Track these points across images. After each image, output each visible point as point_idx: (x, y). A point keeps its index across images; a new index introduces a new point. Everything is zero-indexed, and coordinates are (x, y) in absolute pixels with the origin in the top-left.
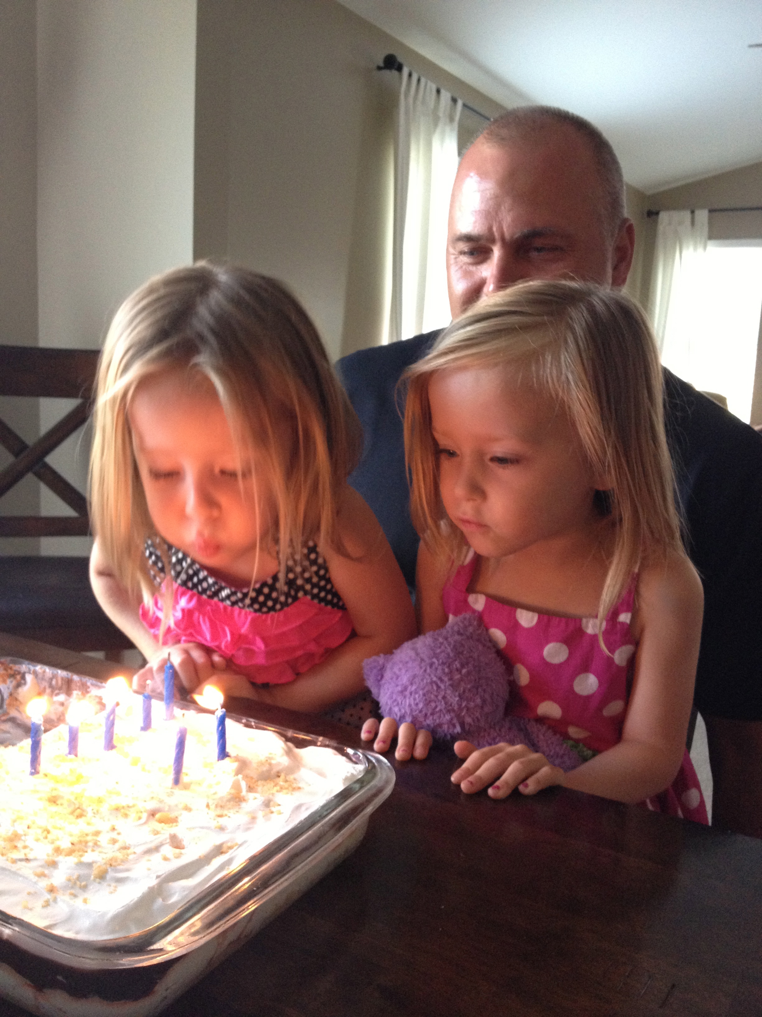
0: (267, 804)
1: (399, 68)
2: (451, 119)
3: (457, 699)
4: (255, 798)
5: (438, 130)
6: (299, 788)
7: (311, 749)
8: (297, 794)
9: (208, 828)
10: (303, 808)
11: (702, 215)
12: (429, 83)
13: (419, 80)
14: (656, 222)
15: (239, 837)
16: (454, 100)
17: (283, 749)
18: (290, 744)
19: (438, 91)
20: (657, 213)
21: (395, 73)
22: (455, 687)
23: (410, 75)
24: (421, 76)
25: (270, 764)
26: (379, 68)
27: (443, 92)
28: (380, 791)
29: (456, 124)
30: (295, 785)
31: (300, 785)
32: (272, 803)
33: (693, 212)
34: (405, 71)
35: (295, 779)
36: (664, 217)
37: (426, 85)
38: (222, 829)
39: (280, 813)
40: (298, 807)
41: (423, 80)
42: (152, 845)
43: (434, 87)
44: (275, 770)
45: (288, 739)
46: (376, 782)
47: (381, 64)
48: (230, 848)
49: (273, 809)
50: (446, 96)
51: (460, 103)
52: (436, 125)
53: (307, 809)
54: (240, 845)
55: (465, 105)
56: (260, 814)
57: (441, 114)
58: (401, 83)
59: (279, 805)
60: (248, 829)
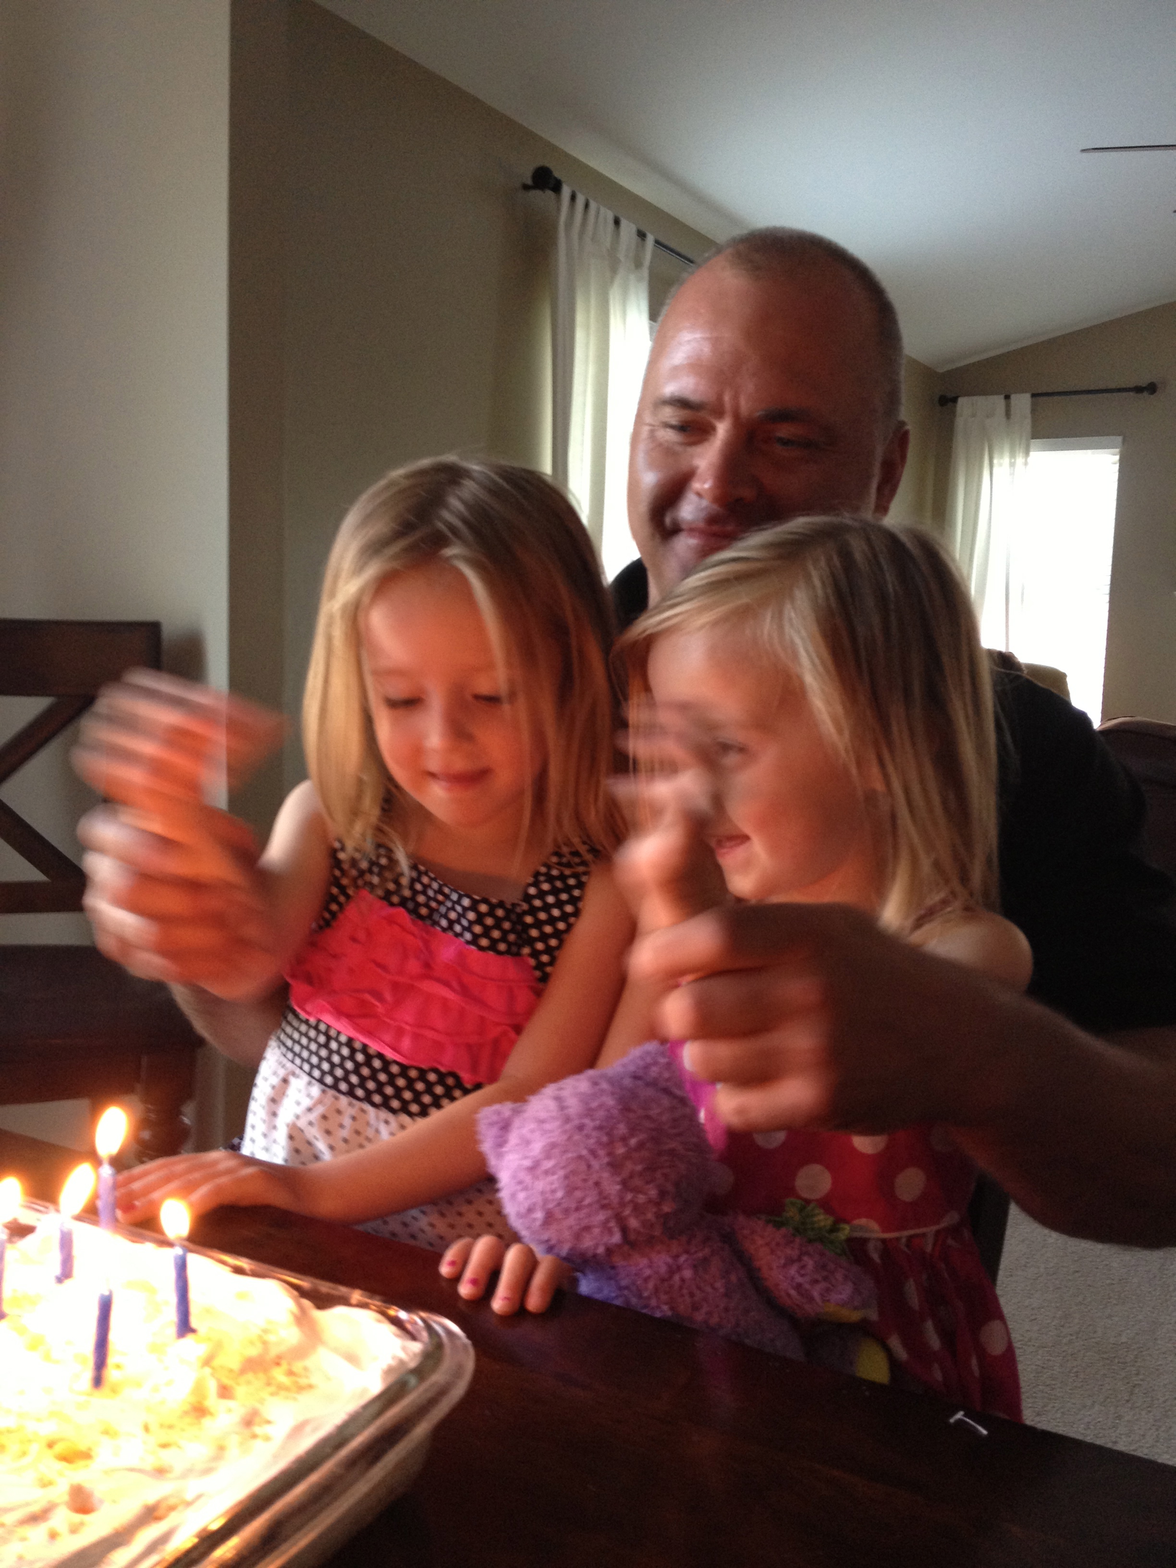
0: (250, 1421)
1: (557, 187)
2: (638, 264)
3: (618, 1187)
4: (230, 1410)
5: (618, 281)
6: (310, 1387)
7: (339, 1312)
8: (304, 1398)
9: (141, 1471)
10: (308, 1429)
11: (1022, 402)
12: (603, 210)
13: (587, 206)
14: (953, 414)
15: (190, 1488)
16: (642, 235)
17: (293, 1313)
18: (306, 1303)
19: (617, 222)
20: (954, 400)
21: (550, 193)
22: (615, 1166)
23: (573, 198)
24: (589, 198)
25: (265, 1343)
26: (526, 187)
27: (624, 223)
28: (442, 1392)
29: (645, 272)
30: (303, 1381)
31: (313, 1380)
32: (257, 1420)
33: (1007, 397)
34: (566, 192)
35: (306, 1369)
36: (964, 405)
37: (598, 212)
38: (160, 1472)
39: (267, 1439)
40: (298, 1430)
41: (593, 205)
42: (36, 1508)
43: (610, 216)
44: (274, 1352)
45: (303, 1293)
46: (438, 1377)
47: (529, 182)
48: (172, 1508)
49: (257, 1430)
50: (628, 229)
51: (650, 239)
52: (614, 270)
53: (315, 1430)
54: (188, 1504)
55: (657, 242)
56: (233, 1442)
57: (621, 256)
58: (559, 210)
59: (269, 1422)
60: (207, 1471)
